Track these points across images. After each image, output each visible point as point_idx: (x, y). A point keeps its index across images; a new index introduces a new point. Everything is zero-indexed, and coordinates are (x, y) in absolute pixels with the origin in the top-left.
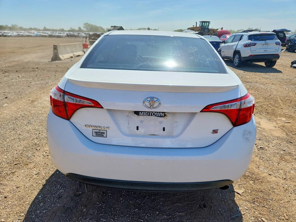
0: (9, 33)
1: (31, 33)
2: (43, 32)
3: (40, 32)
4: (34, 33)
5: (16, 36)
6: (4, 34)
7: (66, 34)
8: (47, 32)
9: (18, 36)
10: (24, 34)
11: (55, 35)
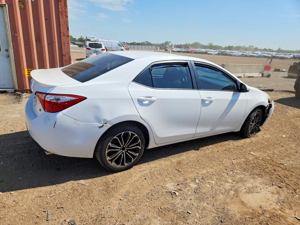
0: (236, 52)
1: (255, 53)
2: (267, 53)
3: (264, 53)
4: (258, 54)
5: (240, 56)
6: (231, 54)
7: (292, 56)
8: (272, 53)
9: (242, 56)
10: (248, 54)
11: (278, 56)
